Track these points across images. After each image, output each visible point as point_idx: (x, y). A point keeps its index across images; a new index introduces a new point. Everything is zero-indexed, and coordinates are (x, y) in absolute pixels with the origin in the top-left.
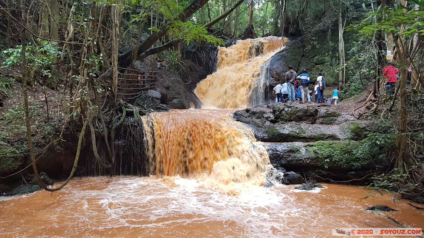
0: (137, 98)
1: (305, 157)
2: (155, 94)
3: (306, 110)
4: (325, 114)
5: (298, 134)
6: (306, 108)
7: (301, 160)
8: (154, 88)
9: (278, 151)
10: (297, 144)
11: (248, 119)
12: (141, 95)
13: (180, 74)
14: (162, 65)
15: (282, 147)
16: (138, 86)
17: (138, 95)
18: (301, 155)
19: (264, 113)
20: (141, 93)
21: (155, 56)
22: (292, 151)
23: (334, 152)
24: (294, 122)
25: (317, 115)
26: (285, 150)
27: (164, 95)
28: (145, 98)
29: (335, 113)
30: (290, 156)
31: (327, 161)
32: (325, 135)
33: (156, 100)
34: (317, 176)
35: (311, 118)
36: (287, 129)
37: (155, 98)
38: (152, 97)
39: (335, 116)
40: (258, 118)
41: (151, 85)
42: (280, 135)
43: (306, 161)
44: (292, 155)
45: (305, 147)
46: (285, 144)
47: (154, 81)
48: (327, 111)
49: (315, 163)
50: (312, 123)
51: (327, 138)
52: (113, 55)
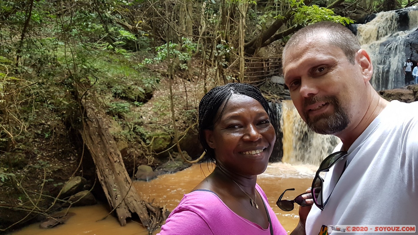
0: (261, 85)
2: (279, 80)
8: (278, 74)
12: (265, 82)
16: (262, 73)
17: (262, 82)
28: (269, 84)
33: (280, 86)
38: (276, 83)
41: (275, 72)
47: (278, 67)
52: (240, 46)
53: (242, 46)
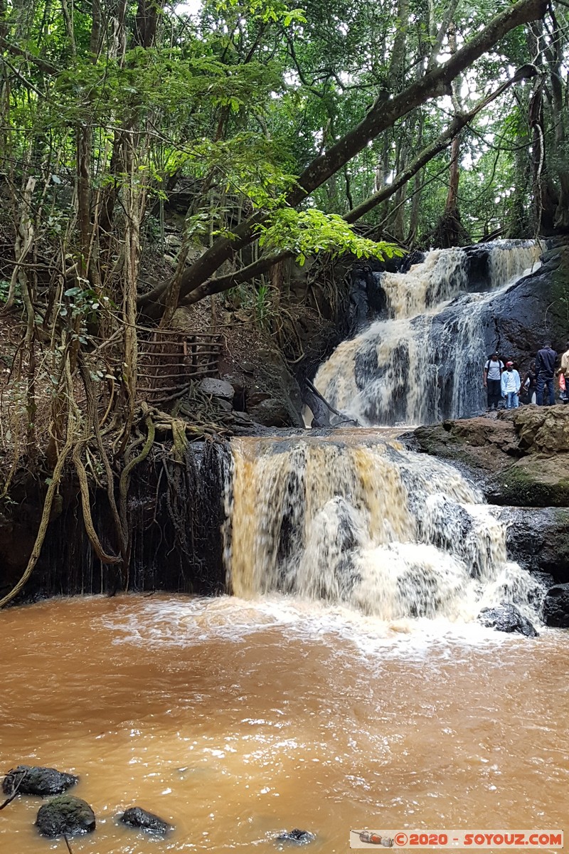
0: (179, 397)
2: (221, 387)
8: (217, 372)
9: (530, 528)
11: (450, 448)
12: (187, 392)
13: (278, 338)
14: (235, 318)
15: (541, 519)
16: (181, 369)
17: (181, 390)
20: (188, 386)
21: (218, 297)
27: (242, 389)
28: (197, 397)
30: (563, 542)
33: (222, 402)
36: (552, 472)
37: (220, 397)
38: (214, 395)
40: (475, 444)
41: (210, 367)
42: (534, 487)
46: (549, 510)
47: (215, 357)
52: (125, 298)
53: (131, 299)
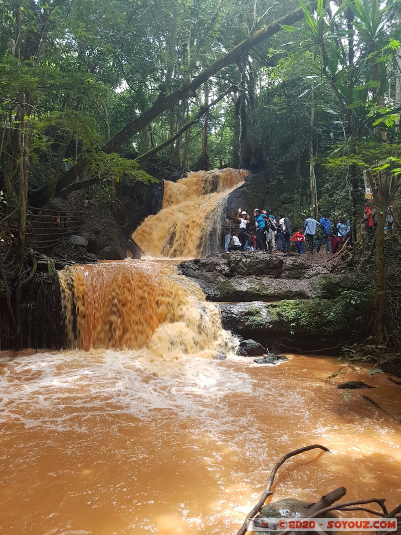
0: (56, 246)
1: (267, 320)
2: (80, 240)
3: (268, 261)
4: (291, 266)
5: (258, 291)
6: (269, 259)
7: (261, 325)
8: (79, 232)
9: (233, 313)
10: (257, 304)
11: (197, 272)
12: (60, 243)
13: (114, 214)
14: (91, 203)
15: (238, 308)
16: (57, 231)
17: (56, 242)
18: (261, 319)
19: (217, 264)
20: (61, 240)
21: (81, 192)
22: (250, 313)
23: (301, 314)
24: (253, 276)
25: (282, 266)
26: (242, 312)
27: (93, 241)
28: (66, 245)
29: (303, 264)
30: (248, 319)
31: (293, 325)
32: (291, 292)
33: (81, 248)
34: (282, 345)
35: (275, 271)
36: (244, 285)
37: (80, 246)
38: (75, 245)
39: (305, 269)
40: (209, 271)
41: (75, 229)
42: (236, 292)
43: (268, 326)
44: (251, 318)
45: (267, 307)
46: (242, 304)
47: (79, 224)
48: (294, 263)
49: (278, 328)
50: (277, 278)
51: (293, 296)
53: (23, 192)
